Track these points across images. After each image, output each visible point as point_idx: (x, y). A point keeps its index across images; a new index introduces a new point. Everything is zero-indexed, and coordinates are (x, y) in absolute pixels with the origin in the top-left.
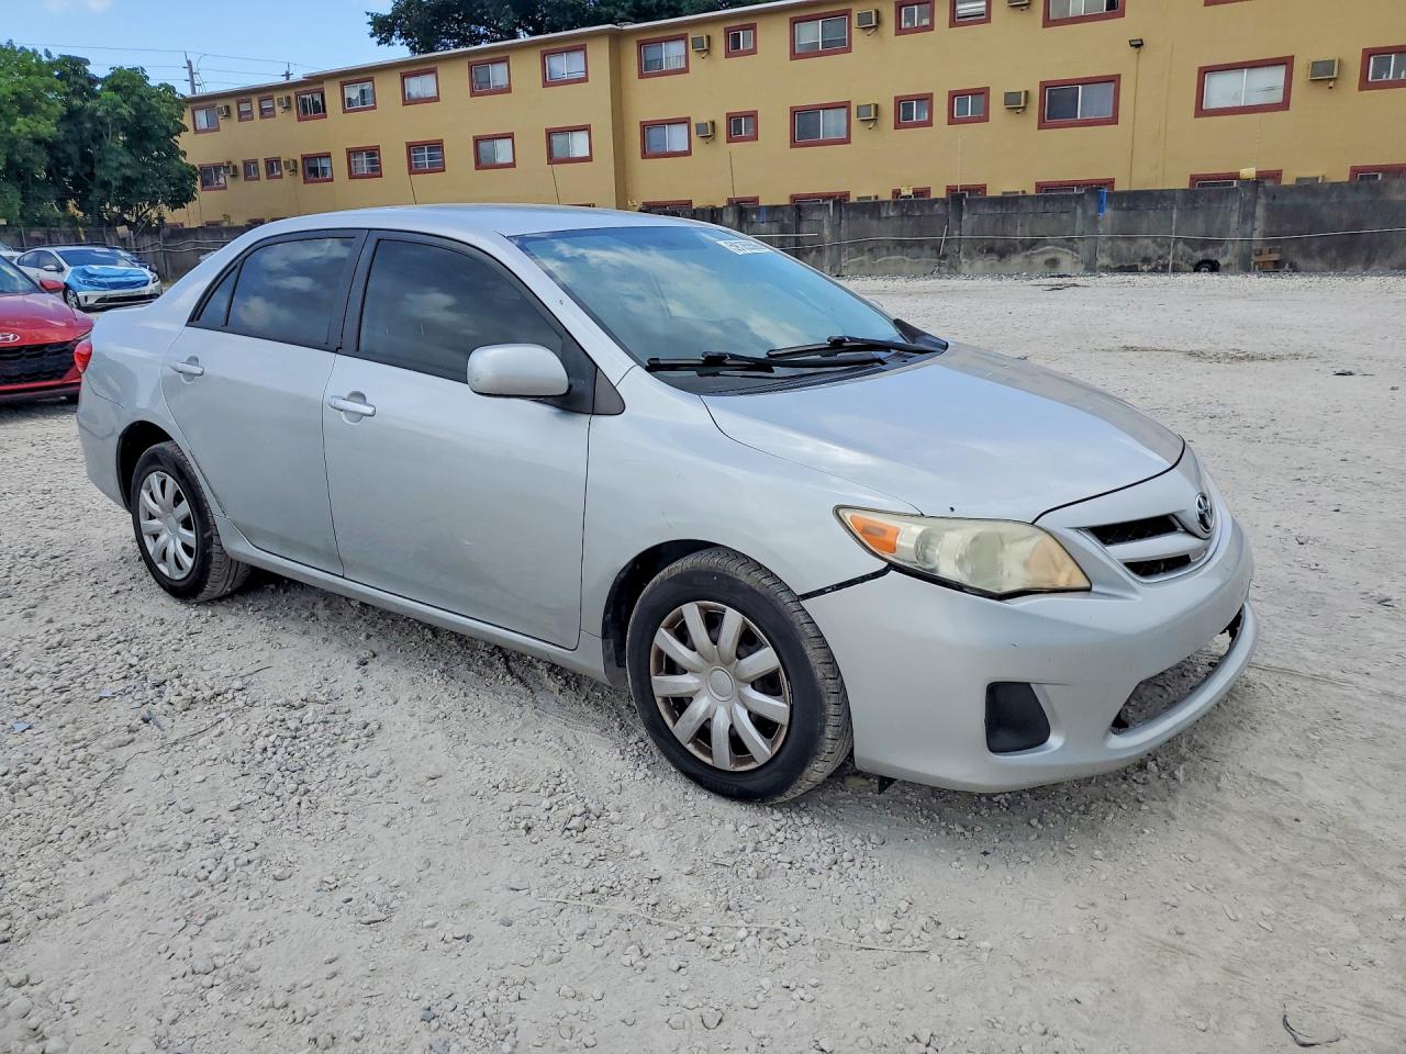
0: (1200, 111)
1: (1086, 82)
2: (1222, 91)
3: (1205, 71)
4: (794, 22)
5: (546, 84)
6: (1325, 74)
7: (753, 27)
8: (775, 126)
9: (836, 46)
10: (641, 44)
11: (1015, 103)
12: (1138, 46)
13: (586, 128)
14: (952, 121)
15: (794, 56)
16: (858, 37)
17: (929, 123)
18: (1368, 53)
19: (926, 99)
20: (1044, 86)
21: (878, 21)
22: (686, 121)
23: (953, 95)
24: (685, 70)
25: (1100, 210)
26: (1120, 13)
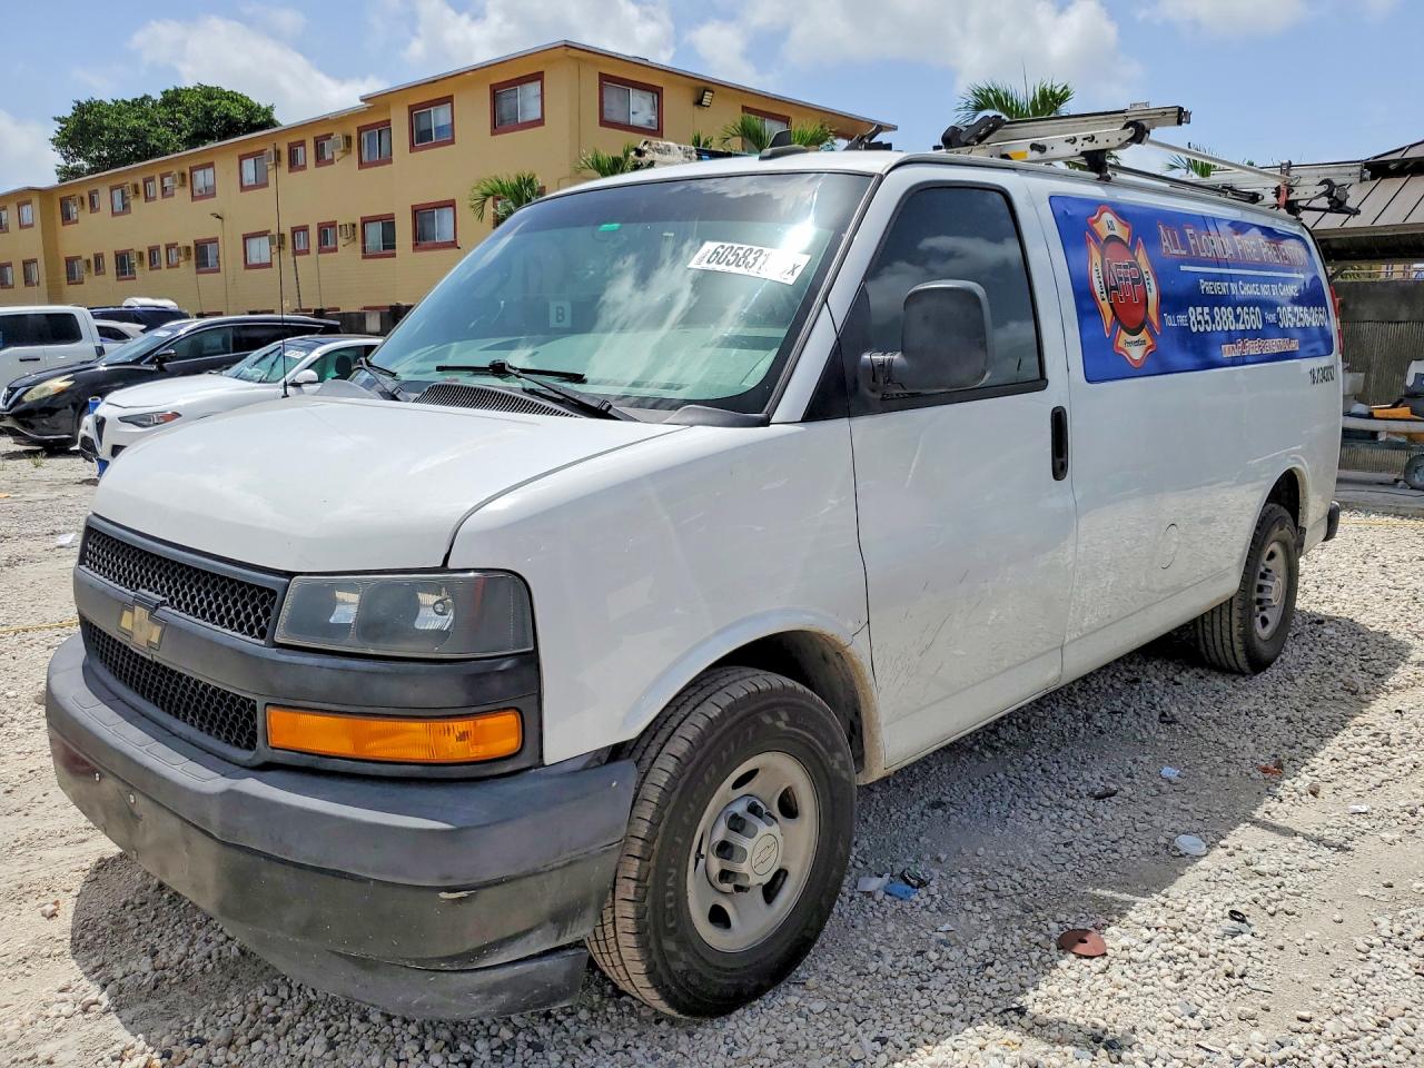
0: (248, 266)
1: (209, 242)
2: (253, 251)
3: (246, 238)
4: (111, 191)
5: (21, 227)
6: (281, 242)
7: (96, 192)
8: (110, 264)
9: (126, 207)
10: (62, 200)
11: (188, 254)
12: (218, 217)
13: (34, 261)
14: (169, 266)
15: (114, 214)
16: (133, 203)
18: (295, 231)
19: (158, 248)
20: (197, 244)
21: (137, 192)
22: (80, 257)
23: (169, 247)
24: (77, 222)
26: (215, 195)
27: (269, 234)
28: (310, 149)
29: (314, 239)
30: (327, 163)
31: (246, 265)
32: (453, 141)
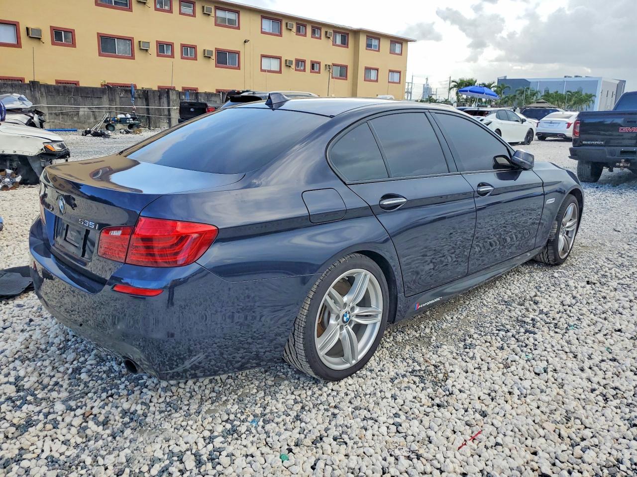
3: (262, 56)
8: (88, 43)
9: (122, 5)
14: (182, 57)
15: (98, 3)
16: (136, 5)
17: (172, 57)
19: (170, 45)
20: (216, 50)
23: (182, 46)
26: (238, 28)
27: (279, 58)
28: (309, 30)
29: (308, 66)
30: (317, 38)
31: (262, 70)
32: (379, 51)
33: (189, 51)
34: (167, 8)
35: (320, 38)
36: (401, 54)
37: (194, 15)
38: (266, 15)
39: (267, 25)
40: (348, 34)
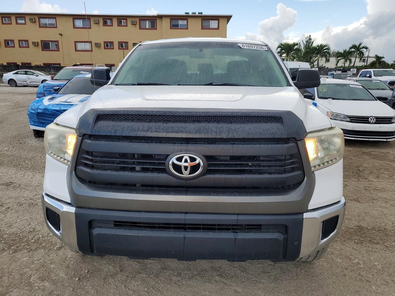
1: (52, 41)
2: (80, 46)
3: (76, 42)
6: (98, 45)
11: (35, 44)
12: (61, 35)
14: (20, 47)
17: (14, 47)
18: (105, 43)
19: (12, 41)
20: (42, 41)
25: (50, 70)
26: (56, 27)
27: (91, 42)
28: (115, 21)
29: (116, 45)
30: (123, 26)
31: (76, 50)
32: (187, 29)
33: (24, 43)
34: (9, 22)
35: (127, 26)
36: (218, 28)
37: (25, 24)
38: (76, 17)
39: (79, 23)
40: (156, 20)
